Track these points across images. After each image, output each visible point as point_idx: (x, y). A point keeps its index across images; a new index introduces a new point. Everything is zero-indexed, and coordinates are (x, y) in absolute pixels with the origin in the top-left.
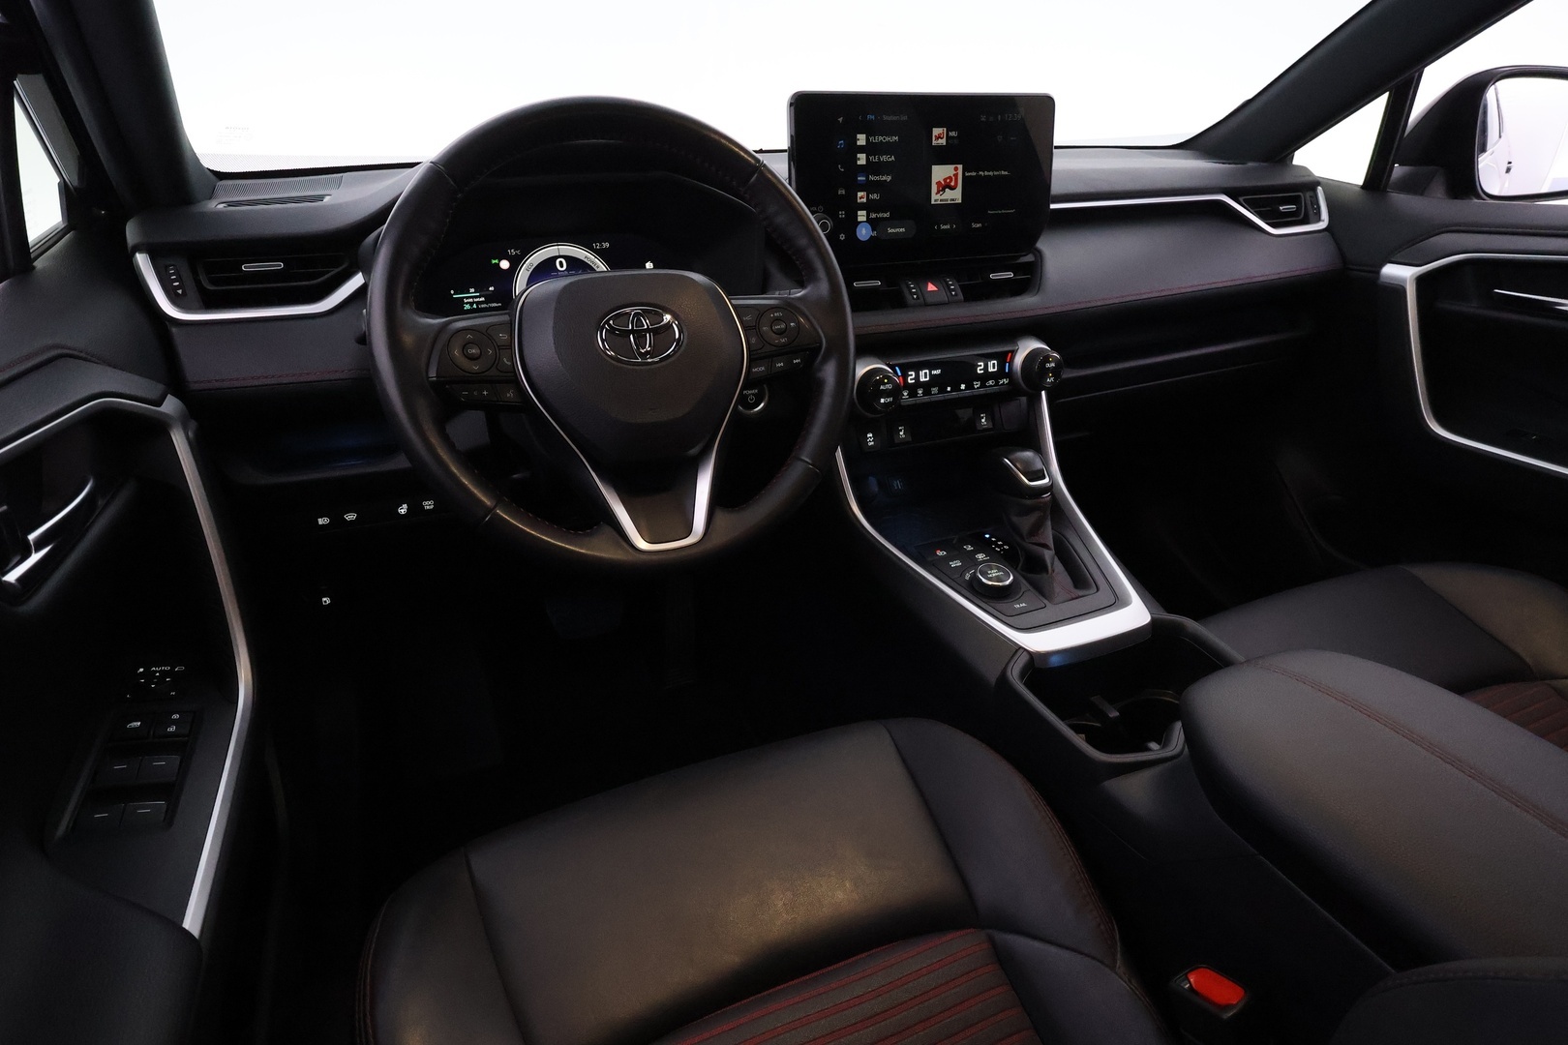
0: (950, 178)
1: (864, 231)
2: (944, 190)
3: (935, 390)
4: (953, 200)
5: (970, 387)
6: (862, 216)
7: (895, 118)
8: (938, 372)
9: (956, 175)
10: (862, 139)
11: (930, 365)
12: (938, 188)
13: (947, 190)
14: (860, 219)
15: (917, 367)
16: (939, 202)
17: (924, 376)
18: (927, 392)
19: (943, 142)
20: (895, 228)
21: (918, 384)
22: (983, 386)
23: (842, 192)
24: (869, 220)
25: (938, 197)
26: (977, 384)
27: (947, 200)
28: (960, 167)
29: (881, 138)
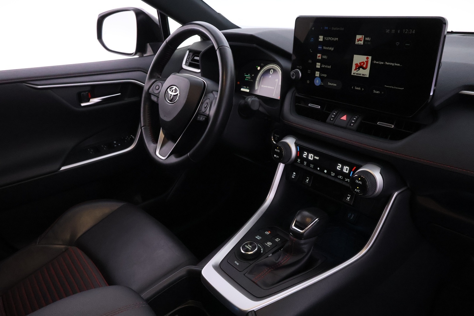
0: (363, 62)
1: (317, 81)
2: (359, 68)
3: (312, 166)
4: (363, 75)
5: (329, 173)
6: (317, 74)
7: (338, 29)
8: (317, 158)
9: (367, 62)
10: (321, 38)
11: (315, 153)
12: (356, 67)
13: (361, 69)
14: (316, 75)
15: (309, 151)
16: (356, 75)
17: (311, 157)
18: (308, 165)
19: (362, 43)
20: (332, 83)
21: (307, 159)
22: (336, 176)
23: (310, 61)
24: (320, 77)
25: (355, 72)
26: (333, 174)
27: (360, 74)
28: (370, 58)
29: (330, 38)
